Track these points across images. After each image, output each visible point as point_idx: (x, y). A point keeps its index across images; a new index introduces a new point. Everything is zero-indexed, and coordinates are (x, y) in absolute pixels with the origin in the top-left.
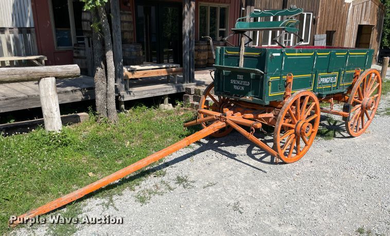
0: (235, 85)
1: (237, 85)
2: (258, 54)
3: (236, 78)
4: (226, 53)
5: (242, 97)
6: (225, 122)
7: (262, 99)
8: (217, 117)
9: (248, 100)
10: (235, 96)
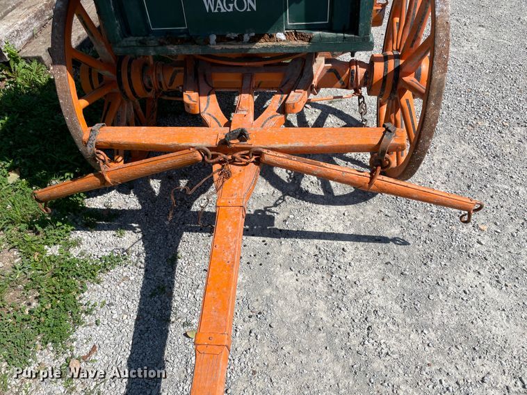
5: (254, 40)
6: (257, 162)
7: (356, 33)
8: (210, 153)
9: (287, 48)
10: (218, 42)
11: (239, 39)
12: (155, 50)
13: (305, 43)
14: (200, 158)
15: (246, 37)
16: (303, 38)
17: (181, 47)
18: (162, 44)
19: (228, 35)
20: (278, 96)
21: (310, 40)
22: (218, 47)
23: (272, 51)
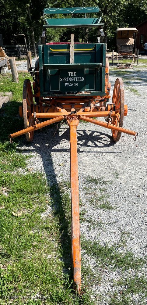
0: (66, 82)
1: (69, 82)
2: (91, 49)
3: (67, 76)
4: (50, 50)
5: (76, 93)
6: (79, 119)
7: (102, 91)
8: (67, 117)
9: (85, 95)
10: (68, 93)
11: (73, 93)
12: (51, 95)
13: (90, 94)
14: (64, 118)
15: (75, 92)
16: (89, 93)
17: (58, 94)
18: (53, 94)
19: (70, 92)
20: (82, 109)
21: (91, 93)
22: (68, 94)
23: (81, 95)
